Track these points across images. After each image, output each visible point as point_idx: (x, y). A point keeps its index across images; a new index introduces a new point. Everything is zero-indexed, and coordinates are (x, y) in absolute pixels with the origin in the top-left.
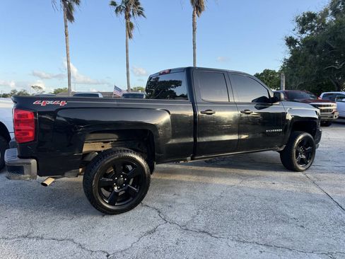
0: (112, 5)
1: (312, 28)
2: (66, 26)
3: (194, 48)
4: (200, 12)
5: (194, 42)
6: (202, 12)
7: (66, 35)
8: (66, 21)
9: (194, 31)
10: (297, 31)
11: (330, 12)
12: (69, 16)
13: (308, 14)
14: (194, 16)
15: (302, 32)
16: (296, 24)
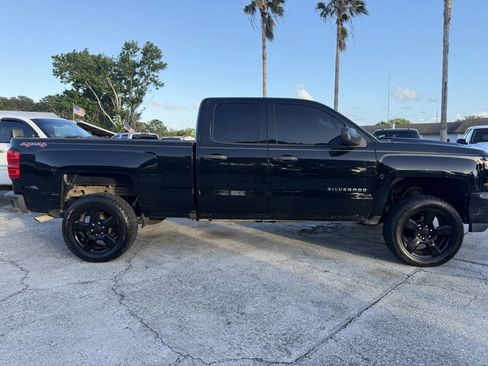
0: (319, 8)
2: (264, 47)
5: (444, 41)
7: (264, 58)
8: (264, 40)
9: (445, 23)
12: (269, 34)
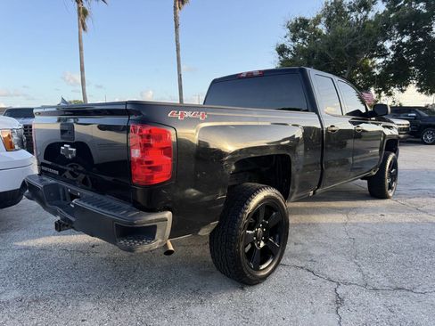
1: (303, 36)
3: (178, 50)
4: (183, 4)
6: (186, 5)
9: (176, 28)
10: (288, 38)
11: (324, 19)
13: (300, 19)
14: (175, 8)
15: (294, 39)
16: (288, 30)
